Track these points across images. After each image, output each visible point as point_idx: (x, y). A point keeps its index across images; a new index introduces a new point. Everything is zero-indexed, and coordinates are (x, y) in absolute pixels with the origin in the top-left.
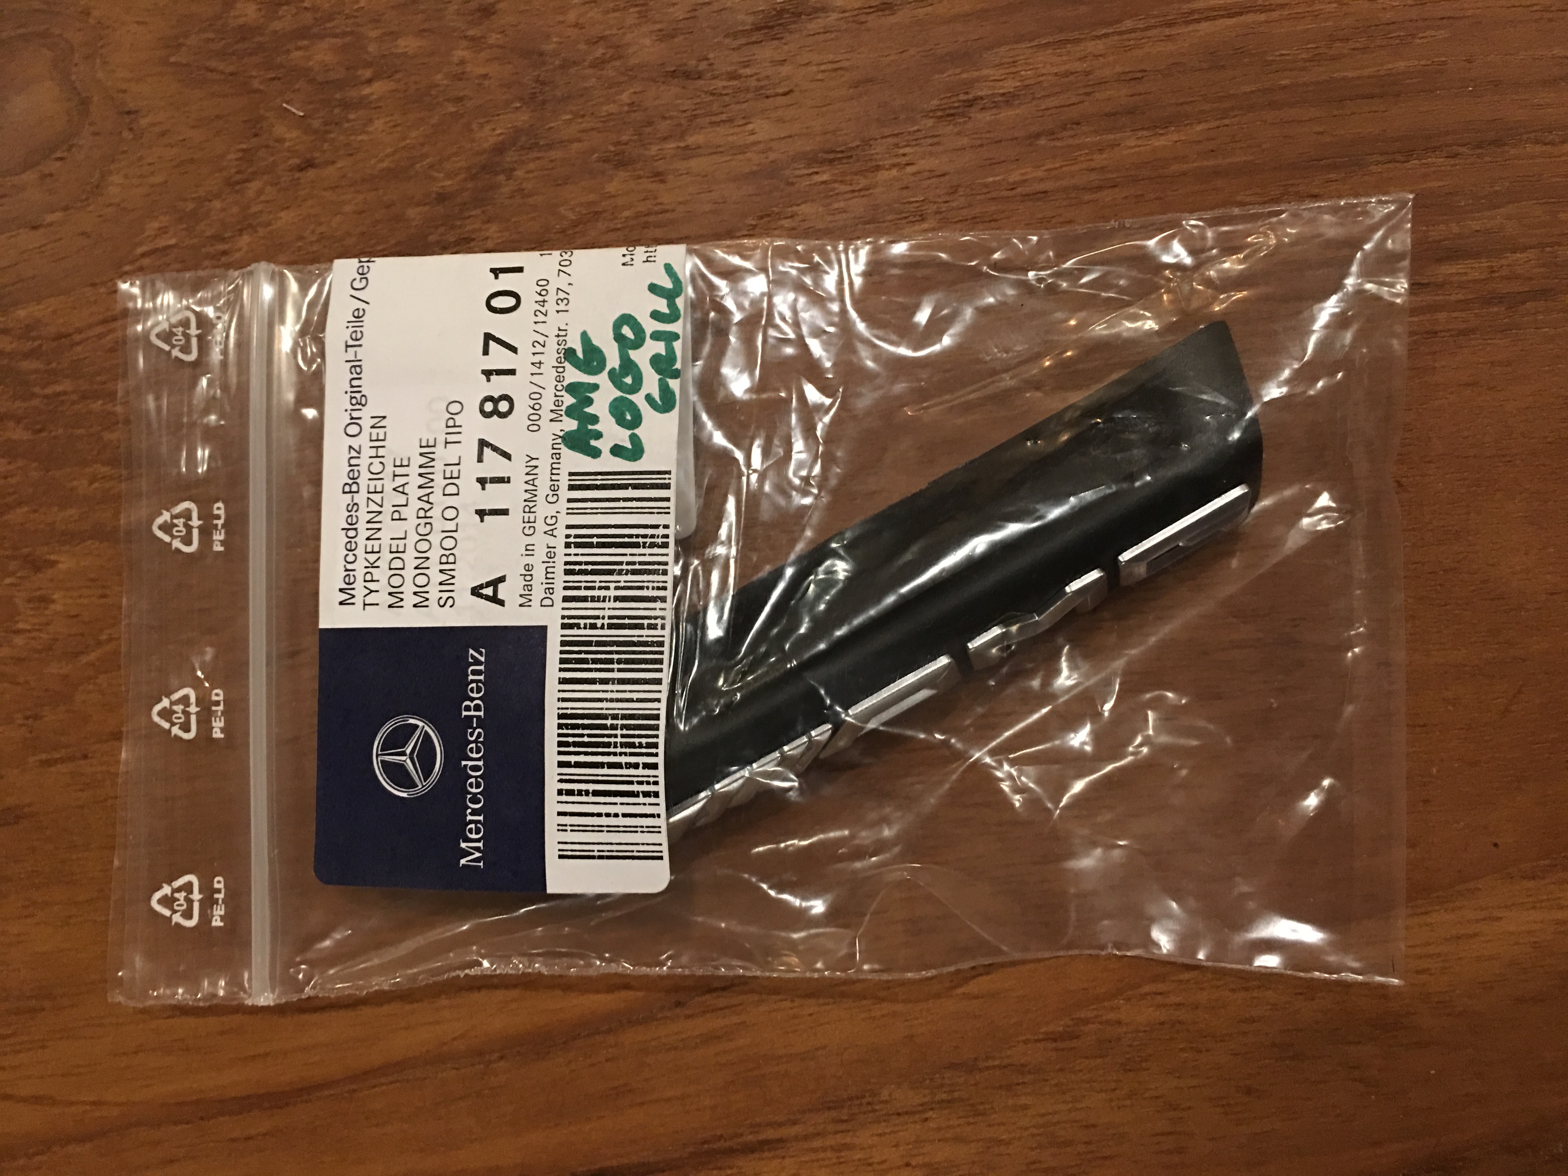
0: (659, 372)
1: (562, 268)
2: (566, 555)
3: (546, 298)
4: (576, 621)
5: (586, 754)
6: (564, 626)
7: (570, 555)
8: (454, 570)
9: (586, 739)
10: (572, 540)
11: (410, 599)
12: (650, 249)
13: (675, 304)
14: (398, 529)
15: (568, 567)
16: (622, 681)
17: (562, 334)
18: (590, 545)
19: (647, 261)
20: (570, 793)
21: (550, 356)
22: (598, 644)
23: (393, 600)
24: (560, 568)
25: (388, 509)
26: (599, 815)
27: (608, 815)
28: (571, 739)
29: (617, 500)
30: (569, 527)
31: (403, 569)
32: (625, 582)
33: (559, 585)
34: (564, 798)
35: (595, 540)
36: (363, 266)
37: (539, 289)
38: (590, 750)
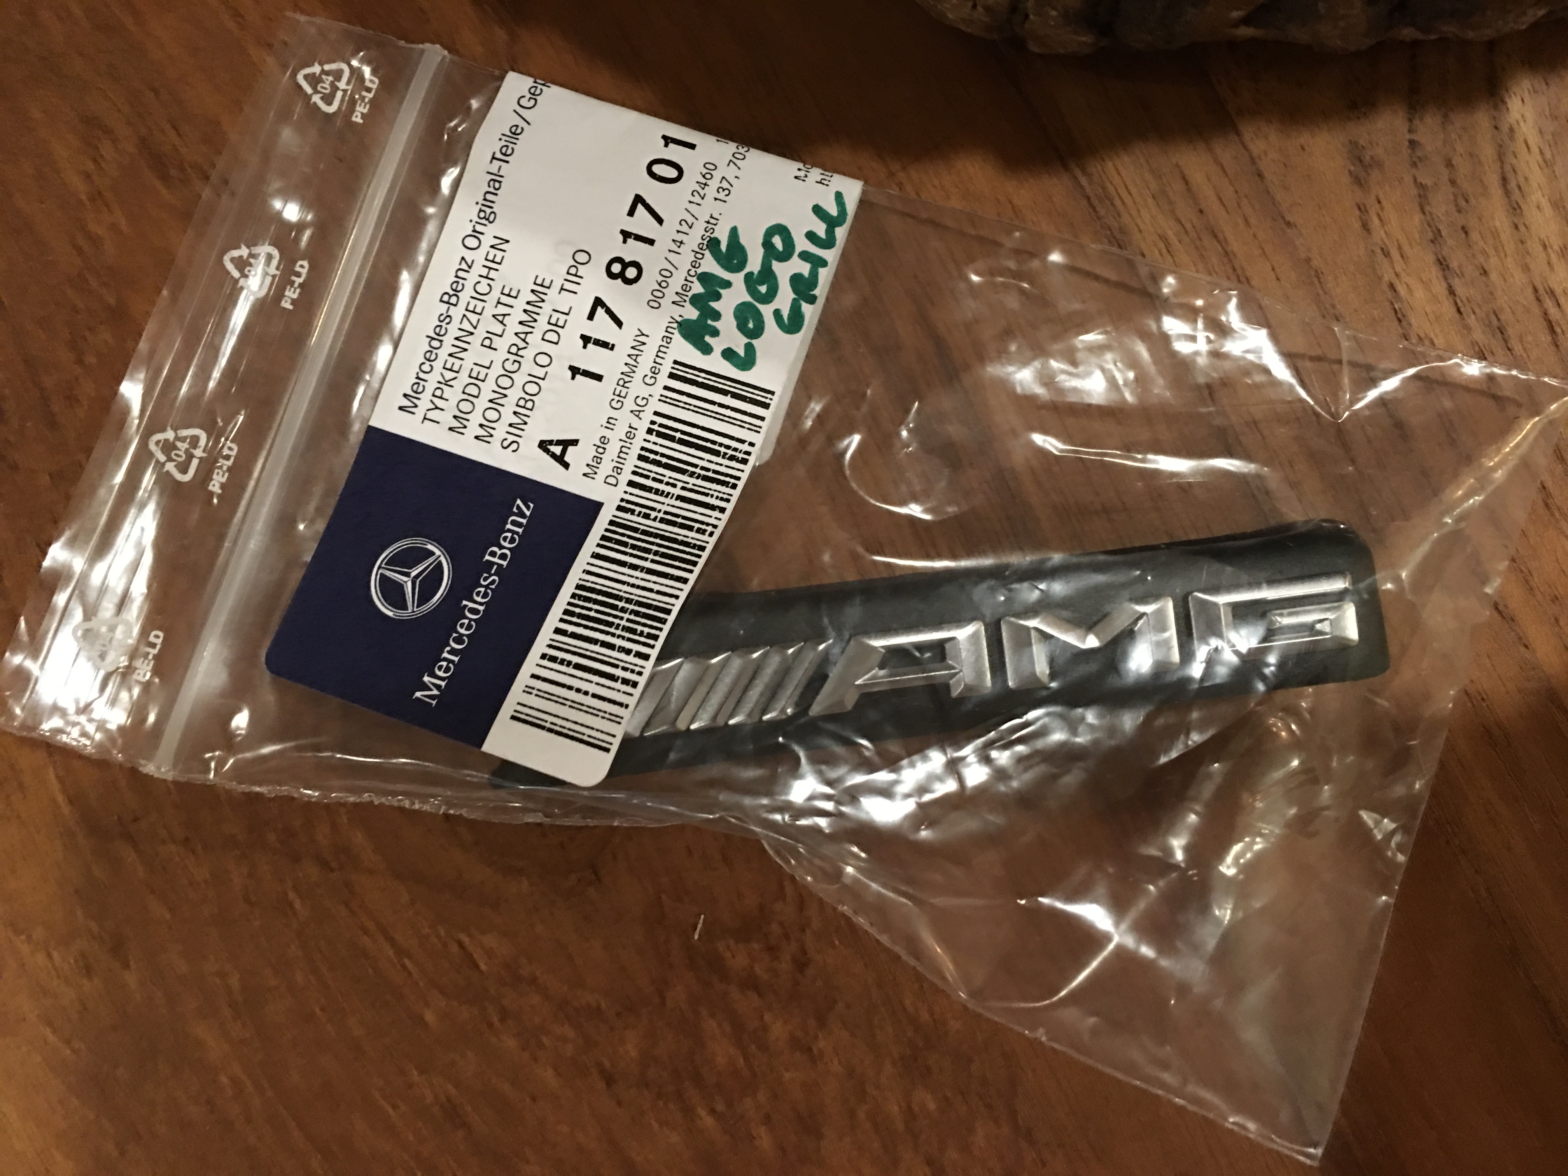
0: (795, 291)
1: (734, 160)
2: (645, 440)
3: (709, 182)
4: (633, 507)
5: (586, 627)
6: (620, 508)
7: (649, 441)
8: (528, 416)
9: (592, 614)
10: (656, 427)
11: (473, 429)
12: (827, 173)
13: (834, 232)
14: (486, 357)
15: (643, 453)
16: (650, 572)
17: (712, 221)
18: (672, 439)
19: (820, 183)
20: (553, 659)
21: (694, 239)
22: (644, 533)
23: (455, 424)
24: (635, 451)
25: (480, 333)
26: (570, 688)
27: (578, 690)
28: (578, 610)
29: (713, 403)
30: (656, 413)
31: (477, 397)
32: (694, 485)
33: (628, 468)
34: (545, 663)
35: (678, 435)
36: (536, 87)
37: (705, 171)
38: (591, 624)
